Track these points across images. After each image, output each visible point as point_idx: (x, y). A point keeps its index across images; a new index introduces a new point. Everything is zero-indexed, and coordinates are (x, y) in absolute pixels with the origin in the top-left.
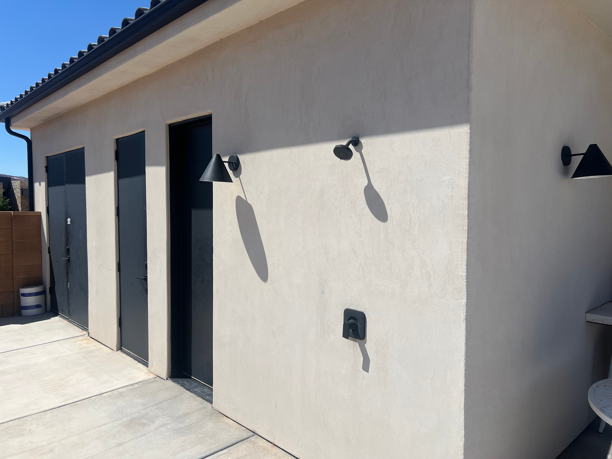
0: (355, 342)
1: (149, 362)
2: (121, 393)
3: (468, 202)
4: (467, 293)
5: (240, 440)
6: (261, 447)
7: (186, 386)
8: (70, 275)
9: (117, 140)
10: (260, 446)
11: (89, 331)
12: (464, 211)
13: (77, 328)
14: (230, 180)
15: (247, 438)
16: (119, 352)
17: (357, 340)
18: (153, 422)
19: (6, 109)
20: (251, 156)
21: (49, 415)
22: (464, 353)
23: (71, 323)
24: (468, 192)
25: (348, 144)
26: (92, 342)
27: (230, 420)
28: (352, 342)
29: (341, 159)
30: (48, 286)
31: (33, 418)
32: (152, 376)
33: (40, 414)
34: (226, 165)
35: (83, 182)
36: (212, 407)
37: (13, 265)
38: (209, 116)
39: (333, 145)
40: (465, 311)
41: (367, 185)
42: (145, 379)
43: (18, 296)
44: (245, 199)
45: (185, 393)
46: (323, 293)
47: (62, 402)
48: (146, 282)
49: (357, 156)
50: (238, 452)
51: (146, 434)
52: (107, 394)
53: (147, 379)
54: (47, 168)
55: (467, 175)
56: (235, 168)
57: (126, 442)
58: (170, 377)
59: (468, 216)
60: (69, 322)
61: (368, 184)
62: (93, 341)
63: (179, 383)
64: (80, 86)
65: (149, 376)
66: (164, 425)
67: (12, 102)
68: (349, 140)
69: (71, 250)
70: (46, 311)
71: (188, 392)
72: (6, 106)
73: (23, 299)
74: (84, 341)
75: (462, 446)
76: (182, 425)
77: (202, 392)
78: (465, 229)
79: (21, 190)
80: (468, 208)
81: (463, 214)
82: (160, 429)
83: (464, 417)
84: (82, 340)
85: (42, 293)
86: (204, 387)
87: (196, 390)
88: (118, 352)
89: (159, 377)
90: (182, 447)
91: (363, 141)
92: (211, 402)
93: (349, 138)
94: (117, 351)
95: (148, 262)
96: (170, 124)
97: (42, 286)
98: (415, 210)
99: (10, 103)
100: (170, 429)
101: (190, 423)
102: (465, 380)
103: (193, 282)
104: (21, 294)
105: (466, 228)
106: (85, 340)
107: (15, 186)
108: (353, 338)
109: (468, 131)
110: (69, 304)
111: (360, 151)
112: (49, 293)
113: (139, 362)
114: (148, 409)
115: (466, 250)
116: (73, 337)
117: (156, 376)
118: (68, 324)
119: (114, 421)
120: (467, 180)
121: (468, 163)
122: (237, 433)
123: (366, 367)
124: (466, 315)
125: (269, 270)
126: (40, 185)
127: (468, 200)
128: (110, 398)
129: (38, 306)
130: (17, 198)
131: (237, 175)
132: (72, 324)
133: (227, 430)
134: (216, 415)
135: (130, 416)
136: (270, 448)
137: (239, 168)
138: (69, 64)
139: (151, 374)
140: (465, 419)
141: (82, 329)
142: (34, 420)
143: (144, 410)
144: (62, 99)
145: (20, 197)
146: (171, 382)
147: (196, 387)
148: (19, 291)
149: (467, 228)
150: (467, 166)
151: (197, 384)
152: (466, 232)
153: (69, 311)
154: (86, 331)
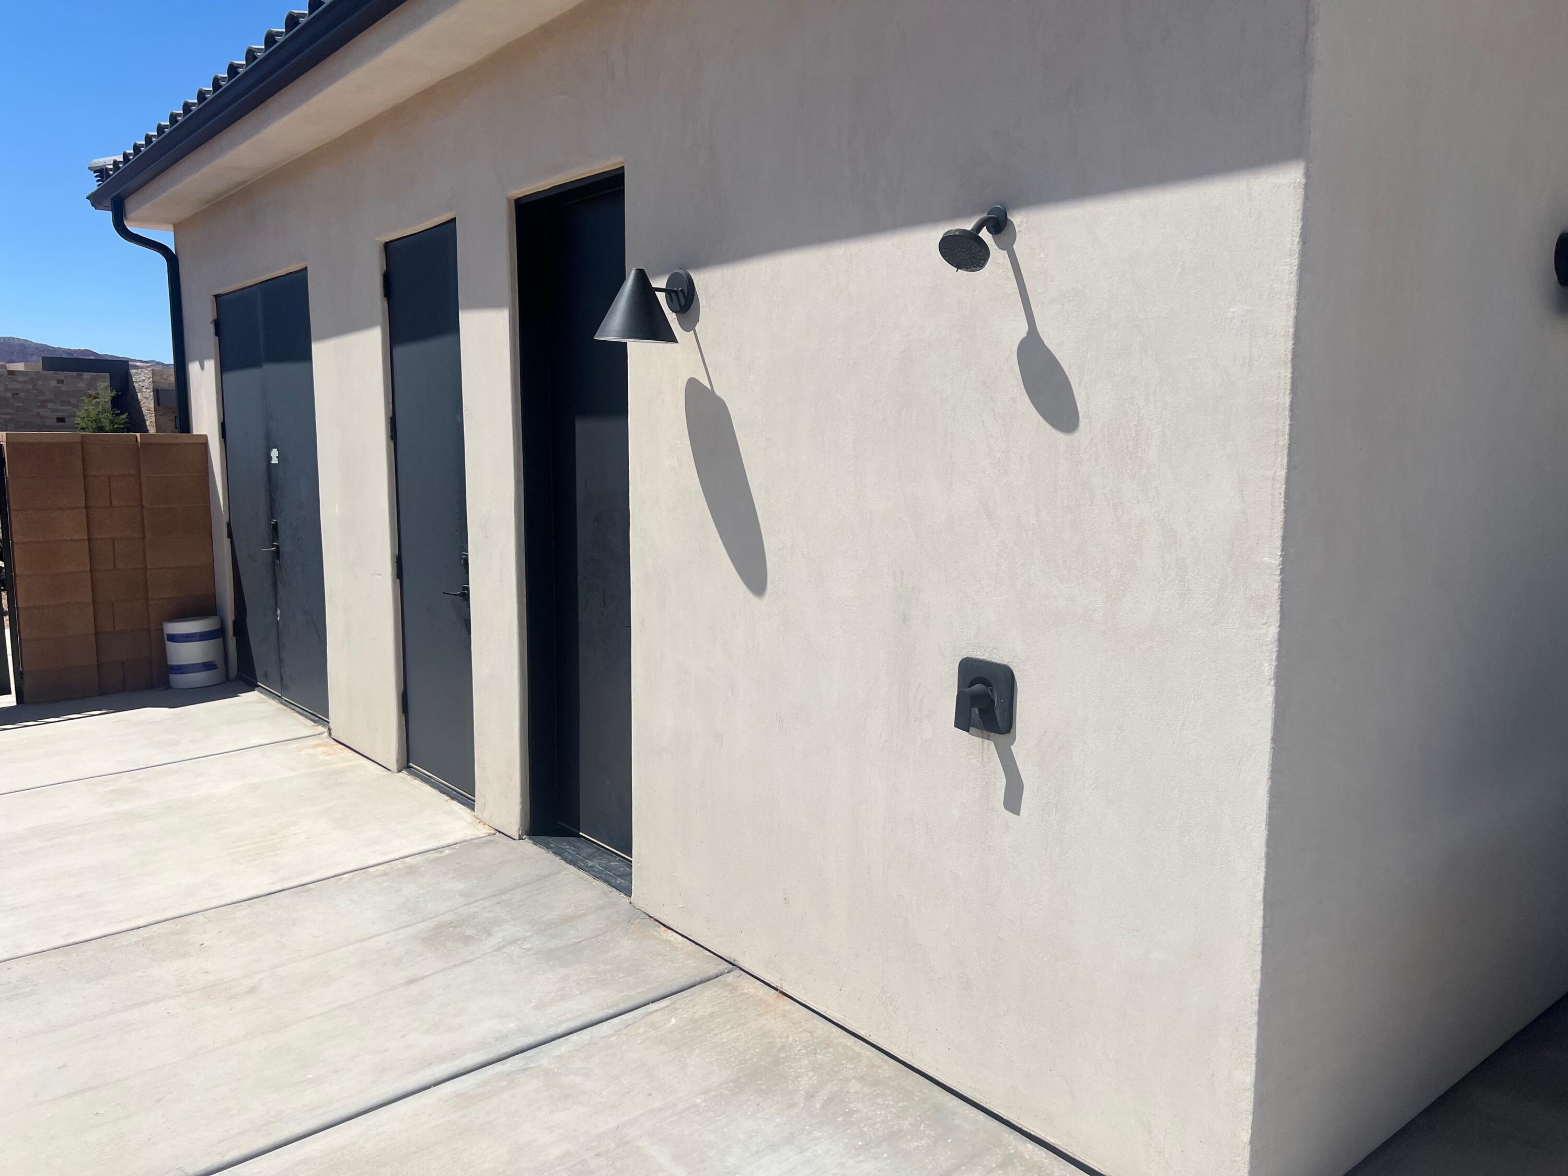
0: (986, 741)
1: (476, 799)
2: (411, 867)
3: (1293, 373)
4: (1282, 611)
5: (698, 979)
6: (751, 996)
7: (566, 854)
8: (281, 591)
9: (387, 245)
10: (747, 996)
11: (330, 725)
12: (1281, 396)
13: (301, 718)
14: (671, 338)
15: (715, 976)
16: (404, 774)
17: (992, 734)
18: (490, 935)
19: (113, 174)
20: (725, 272)
21: (243, 911)
22: (1267, 764)
23: (286, 706)
24: (1294, 344)
25: (978, 228)
26: (339, 751)
27: (674, 933)
28: (977, 740)
29: (959, 267)
30: (230, 617)
31: (207, 919)
32: (483, 831)
33: (225, 910)
34: (661, 297)
35: (306, 356)
36: (630, 903)
37: (146, 565)
38: (619, 172)
39: (937, 234)
40: (1275, 655)
41: (1025, 335)
42: (468, 838)
43: (161, 641)
44: (709, 388)
45: (565, 869)
46: (905, 619)
47: (274, 883)
48: (465, 602)
49: (1001, 261)
50: (694, 1006)
51: (473, 960)
52: (380, 867)
53: (473, 837)
54: (217, 323)
55: (1292, 300)
56: (683, 305)
57: (426, 976)
58: (527, 832)
59: (1291, 410)
60: (282, 703)
61: (1027, 334)
62: (342, 749)
63: (548, 848)
64: (293, 106)
65: (478, 830)
66: (515, 941)
67: (126, 156)
68: (983, 216)
69: (282, 528)
70: (228, 678)
71: (571, 867)
72: (111, 167)
73: (171, 646)
74: (320, 749)
75: (1254, 993)
76: (556, 943)
77: (605, 868)
78: (1281, 443)
79: (156, 393)
80: (1292, 388)
81: (1278, 403)
82: (506, 950)
83: (1262, 923)
84: (316, 746)
85: (217, 634)
86: (611, 857)
87: (590, 864)
88: (400, 774)
89: (500, 832)
90: (560, 993)
91: (1017, 219)
92: (628, 892)
93: (982, 211)
94: (399, 771)
95: (469, 554)
96: (520, 198)
97: (215, 617)
98: (1152, 398)
99: (122, 160)
100: (530, 950)
101: (577, 937)
102: (1268, 831)
103: (581, 602)
104: (167, 634)
105: (1284, 440)
106: (320, 745)
107: (140, 383)
108: (980, 730)
109: (1298, 180)
110: (281, 661)
111: (1008, 246)
112: (235, 634)
113: (453, 798)
114: (476, 904)
115: (1283, 500)
116: (294, 738)
117: (493, 831)
118: (279, 709)
119: (396, 930)
120: (1293, 313)
121: (1296, 268)
122: (690, 963)
123: (1013, 801)
124: (1277, 667)
125: (769, 565)
126: (202, 367)
127: (1293, 367)
128: (385, 878)
129: (208, 666)
130: (145, 412)
131: (689, 324)
132: (290, 708)
133: (666, 958)
134: (639, 923)
135: (434, 919)
136: (771, 1001)
137: (694, 301)
138: (262, 49)
139: (480, 826)
140: (1264, 928)
141: (315, 722)
142: (210, 921)
143: (466, 907)
144: (249, 142)
145: (153, 410)
146: (531, 845)
147: (591, 857)
148: (162, 630)
149: (1287, 442)
150: (1292, 275)
151: (594, 850)
152: (1286, 452)
153: (282, 679)
154: (324, 726)
